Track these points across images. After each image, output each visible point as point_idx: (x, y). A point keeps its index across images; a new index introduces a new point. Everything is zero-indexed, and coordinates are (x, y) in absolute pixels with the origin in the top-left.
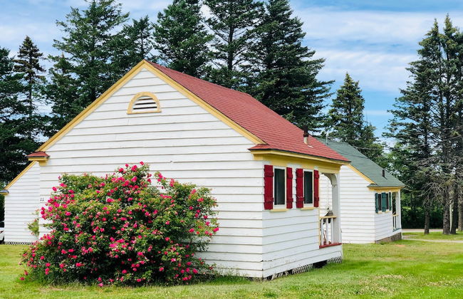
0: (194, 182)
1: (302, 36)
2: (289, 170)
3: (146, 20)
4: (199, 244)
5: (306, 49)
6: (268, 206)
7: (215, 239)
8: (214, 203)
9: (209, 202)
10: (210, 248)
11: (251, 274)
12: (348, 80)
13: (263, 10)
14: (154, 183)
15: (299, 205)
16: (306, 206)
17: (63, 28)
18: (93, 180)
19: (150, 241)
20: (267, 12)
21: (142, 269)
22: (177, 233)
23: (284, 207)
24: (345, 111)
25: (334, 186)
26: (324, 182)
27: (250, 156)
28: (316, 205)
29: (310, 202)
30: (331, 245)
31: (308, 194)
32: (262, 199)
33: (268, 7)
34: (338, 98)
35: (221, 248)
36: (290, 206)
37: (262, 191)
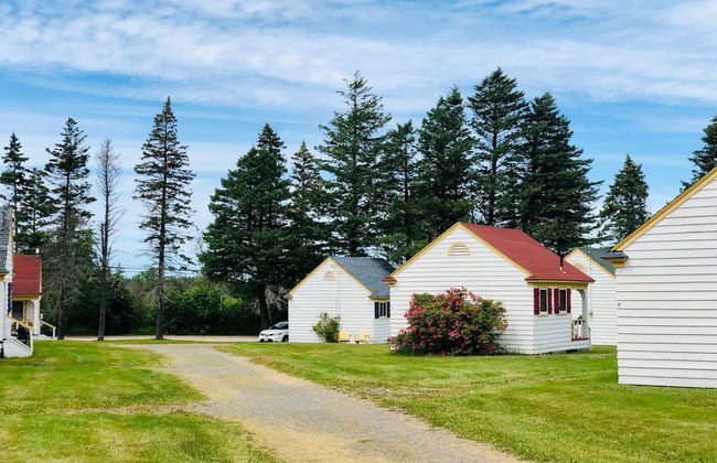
0: (492, 298)
1: (569, 136)
2: (550, 290)
3: (410, 124)
4: (497, 335)
5: (573, 148)
6: (536, 312)
7: (505, 332)
8: (505, 311)
9: (502, 310)
10: (502, 337)
11: (527, 352)
12: (629, 162)
13: (528, 109)
14: (469, 298)
15: (557, 312)
16: (561, 312)
17: (326, 132)
18: (430, 296)
19: (472, 332)
20: (532, 110)
21: (467, 347)
22: (486, 327)
23: (546, 313)
24: (626, 199)
25: (584, 297)
26: (575, 295)
27: (525, 283)
28: (569, 311)
29: (564, 309)
30: (580, 339)
31: (563, 304)
32: (533, 308)
33: (534, 106)
34: (617, 184)
35: (509, 337)
36: (550, 312)
37: (533, 303)
